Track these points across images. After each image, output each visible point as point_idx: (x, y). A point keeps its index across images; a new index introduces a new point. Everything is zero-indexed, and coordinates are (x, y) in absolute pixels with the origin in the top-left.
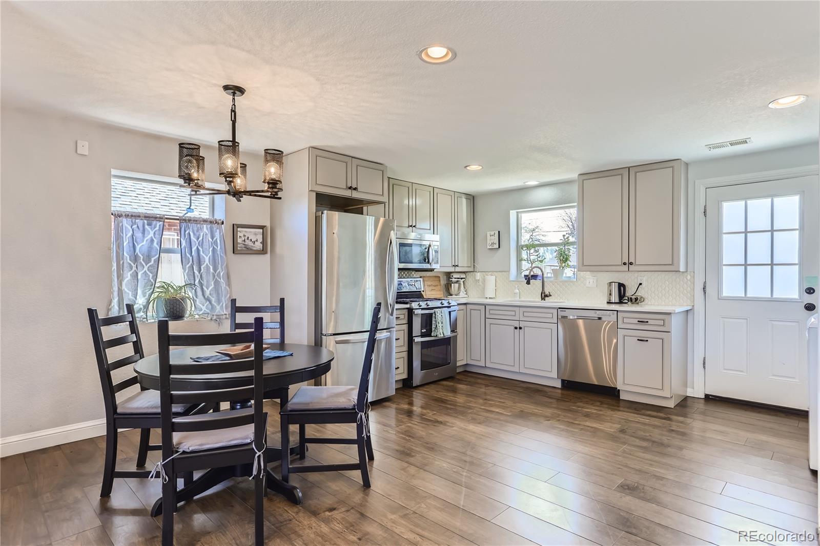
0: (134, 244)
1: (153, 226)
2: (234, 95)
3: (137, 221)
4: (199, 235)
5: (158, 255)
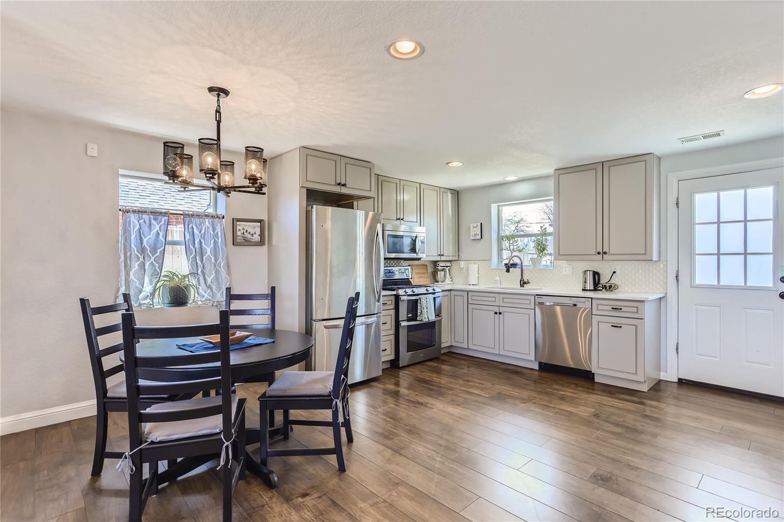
0: (141, 237)
1: (159, 220)
2: (218, 97)
3: (144, 216)
4: (202, 228)
5: (163, 247)
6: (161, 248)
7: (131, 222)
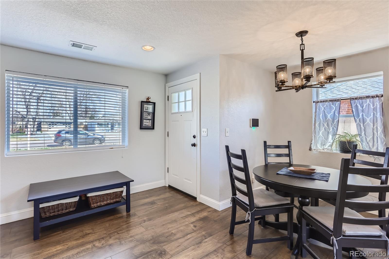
0: (325, 114)
1: (335, 104)
3: (326, 103)
4: (364, 105)
5: (338, 119)
6: (336, 119)
7: (320, 107)
